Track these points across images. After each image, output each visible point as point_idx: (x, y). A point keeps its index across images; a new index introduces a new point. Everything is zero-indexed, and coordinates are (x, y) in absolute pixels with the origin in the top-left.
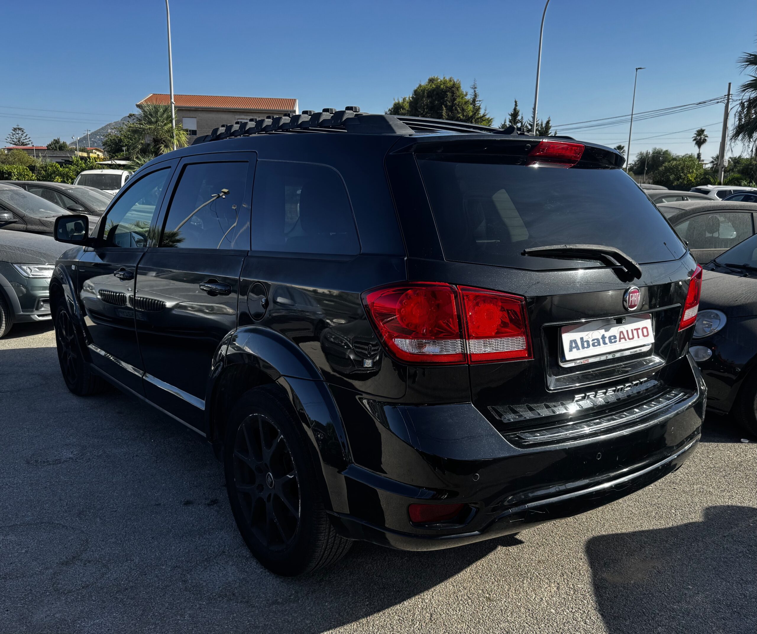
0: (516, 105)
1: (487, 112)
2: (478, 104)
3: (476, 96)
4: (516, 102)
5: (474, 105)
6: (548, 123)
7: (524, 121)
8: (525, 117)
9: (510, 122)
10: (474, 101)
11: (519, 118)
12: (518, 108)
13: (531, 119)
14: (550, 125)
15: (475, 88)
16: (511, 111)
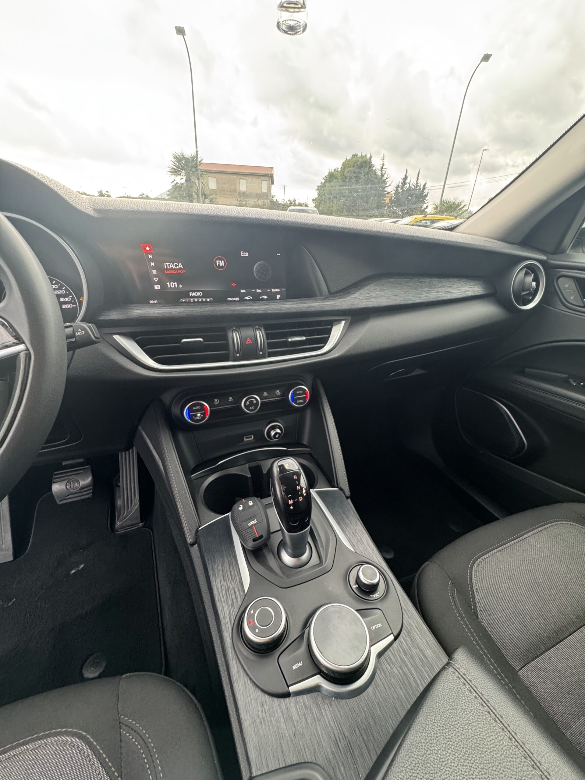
0: (407, 173)
1: (388, 176)
2: (384, 171)
3: (383, 165)
4: (407, 170)
5: (382, 171)
6: (425, 185)
7: (411, 184)
8: (412, 180)
9: (402, 184)
10: (382, 168)
11: (408, 181)
12: (407, 174)
13: (415, 182)
14: (426, 186)
15: (384, 159)
16: (403, 177)
